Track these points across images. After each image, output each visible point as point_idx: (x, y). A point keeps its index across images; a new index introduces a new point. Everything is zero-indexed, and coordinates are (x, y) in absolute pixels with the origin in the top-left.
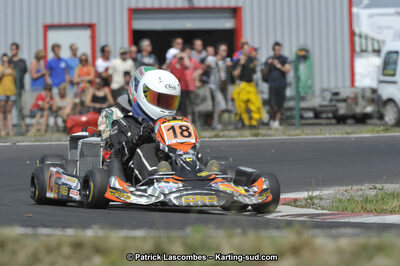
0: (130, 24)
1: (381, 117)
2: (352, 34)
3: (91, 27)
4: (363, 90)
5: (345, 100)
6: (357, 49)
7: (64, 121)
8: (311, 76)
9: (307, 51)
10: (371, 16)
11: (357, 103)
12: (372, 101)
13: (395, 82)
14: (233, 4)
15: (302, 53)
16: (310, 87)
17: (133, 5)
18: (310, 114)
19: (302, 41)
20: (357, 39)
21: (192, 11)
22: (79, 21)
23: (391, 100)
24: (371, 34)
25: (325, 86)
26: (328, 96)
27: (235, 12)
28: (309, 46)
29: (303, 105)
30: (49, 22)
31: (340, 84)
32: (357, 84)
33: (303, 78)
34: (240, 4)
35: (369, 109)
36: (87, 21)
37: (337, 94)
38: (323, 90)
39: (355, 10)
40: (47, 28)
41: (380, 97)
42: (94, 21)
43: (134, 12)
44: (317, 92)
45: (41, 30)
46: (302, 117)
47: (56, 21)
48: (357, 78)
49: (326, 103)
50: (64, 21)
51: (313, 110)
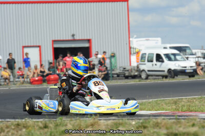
0: (53, 45)
1: (140, 76)
2: (130, 48)
3: (39, 47)
4: (134, 67)
5: (128, 71)
6: (132, 53)
7: (30, 80)
8: (116, 63)
9: (114, 54)
10: (137, 41)
11: (132, 72)
12: (137, 71)
13: (145, 64)
14: (88, 38)
15: (113, 55)
16: (116, 66)
17: (54, 39)
18: (116, 76)
19: (112, 50)
20: (132, 49)
21: (74, 41)
22: (35, 45)
23: (143, 70)
24: (137, 47)
25: (121, 66)
26: (122, 69)
27: (89, 41)
28: (115, 52)
29: (113, 72)
30: (24, 45)
31: (126, 65)
32: (132, 65)
33: (113, 63)
34: (90, 38)
35: (136, 74)
36: (38, 45)
37: (125, 68)
38: (120, 67)
39: (131, 39)
40: (24, 47)
41: (140, 69)
42: (40, 45)
43: (54, 41)
44: (118, 68)
45: (21, 48)
46: (113, 77)
47: (27, 45)
48: (132, 63)
49: (121, 72)
50: (32, 45)
51: (117, 74)
